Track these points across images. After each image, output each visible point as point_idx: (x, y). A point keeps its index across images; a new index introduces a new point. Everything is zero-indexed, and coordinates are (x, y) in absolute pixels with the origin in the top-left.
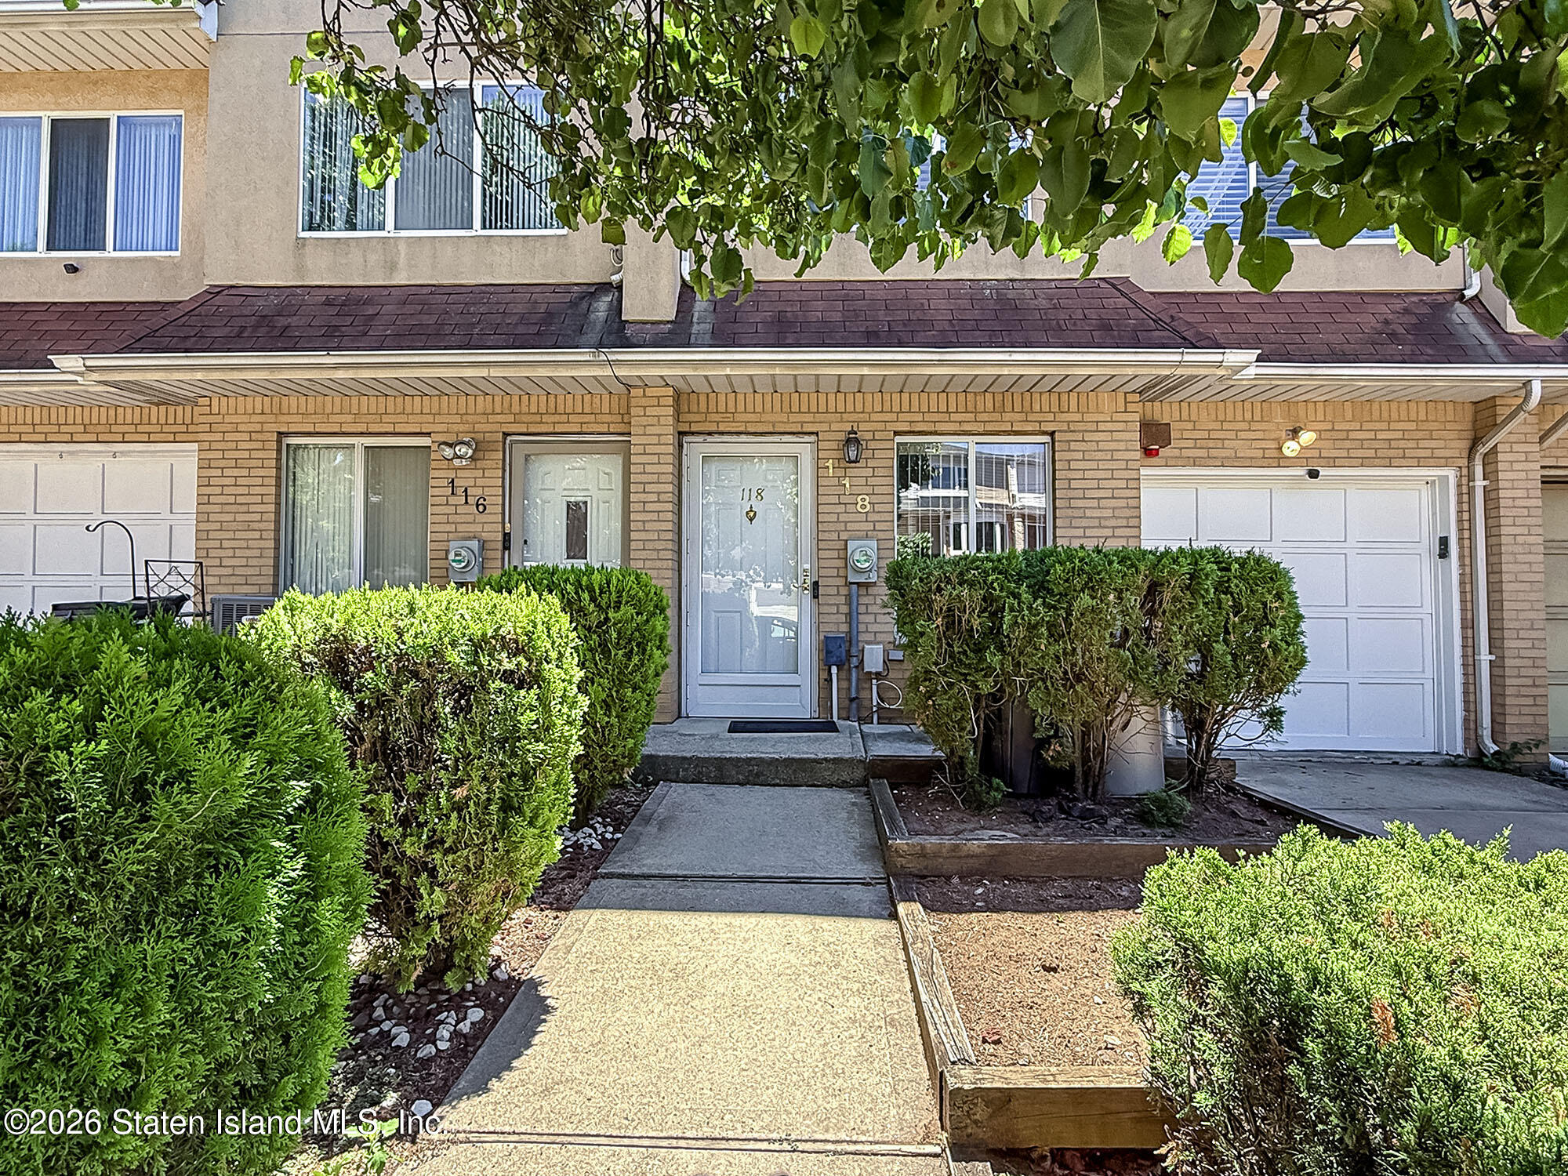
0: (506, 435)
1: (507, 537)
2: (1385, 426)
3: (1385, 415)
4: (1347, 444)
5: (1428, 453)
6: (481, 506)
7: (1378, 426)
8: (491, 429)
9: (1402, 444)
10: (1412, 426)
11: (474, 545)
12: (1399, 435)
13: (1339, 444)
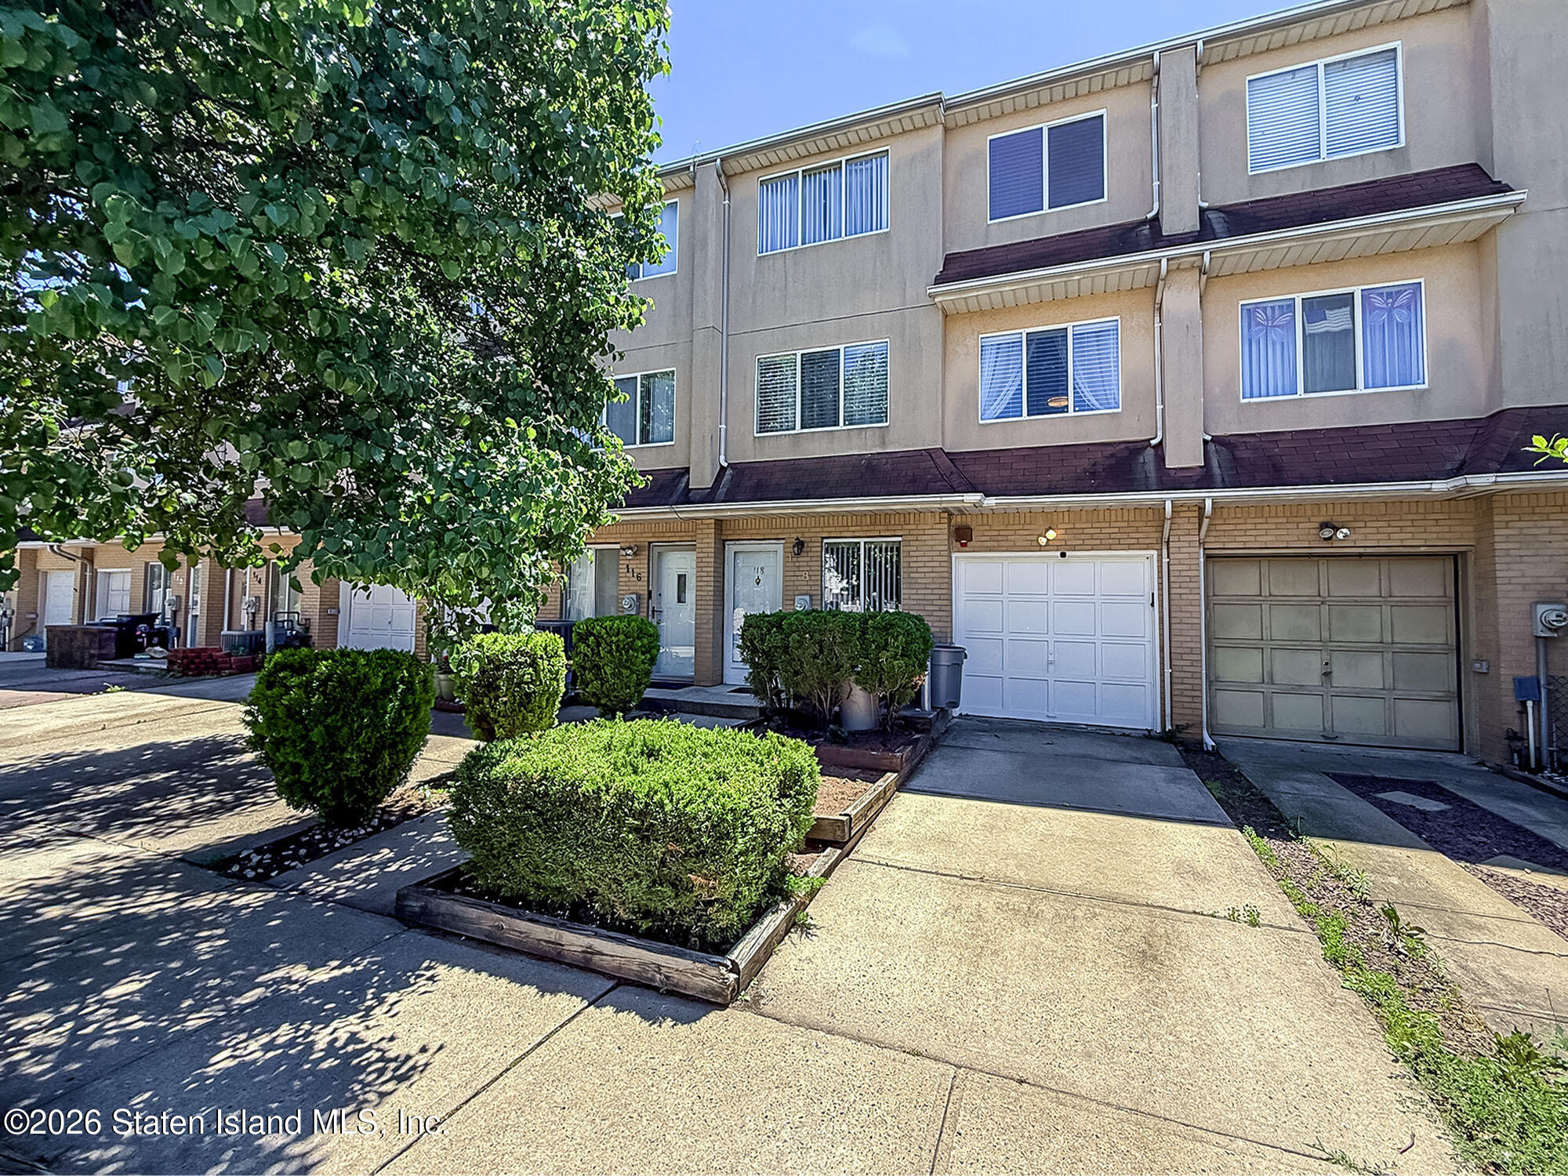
0: (650, 543)
1: (650, 593)
2: (1107, 525)
3: (1107, 519)
4: (1083, 537)
5: (1135, 541)
6: (639, 578)
7: (1103, 525)
8: (644, 540)
9: (1118, 536)
10: (1126, 524)
11: (634, 596)
12: (1116, 530)
13: (1078, 537)
